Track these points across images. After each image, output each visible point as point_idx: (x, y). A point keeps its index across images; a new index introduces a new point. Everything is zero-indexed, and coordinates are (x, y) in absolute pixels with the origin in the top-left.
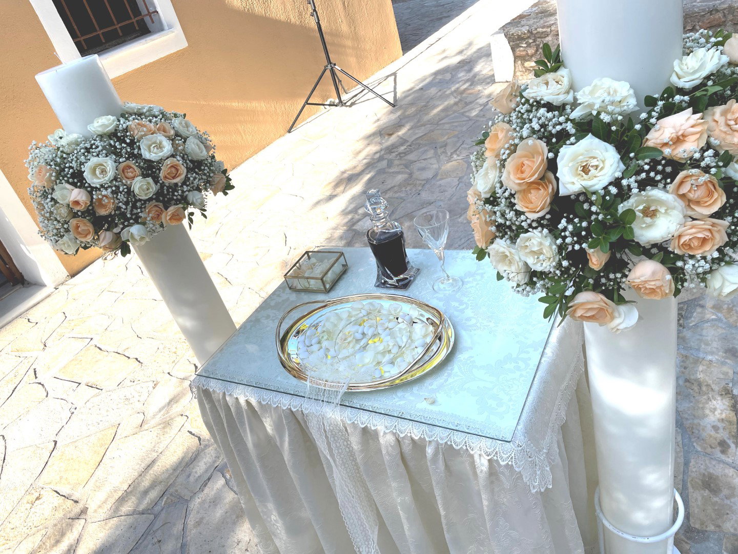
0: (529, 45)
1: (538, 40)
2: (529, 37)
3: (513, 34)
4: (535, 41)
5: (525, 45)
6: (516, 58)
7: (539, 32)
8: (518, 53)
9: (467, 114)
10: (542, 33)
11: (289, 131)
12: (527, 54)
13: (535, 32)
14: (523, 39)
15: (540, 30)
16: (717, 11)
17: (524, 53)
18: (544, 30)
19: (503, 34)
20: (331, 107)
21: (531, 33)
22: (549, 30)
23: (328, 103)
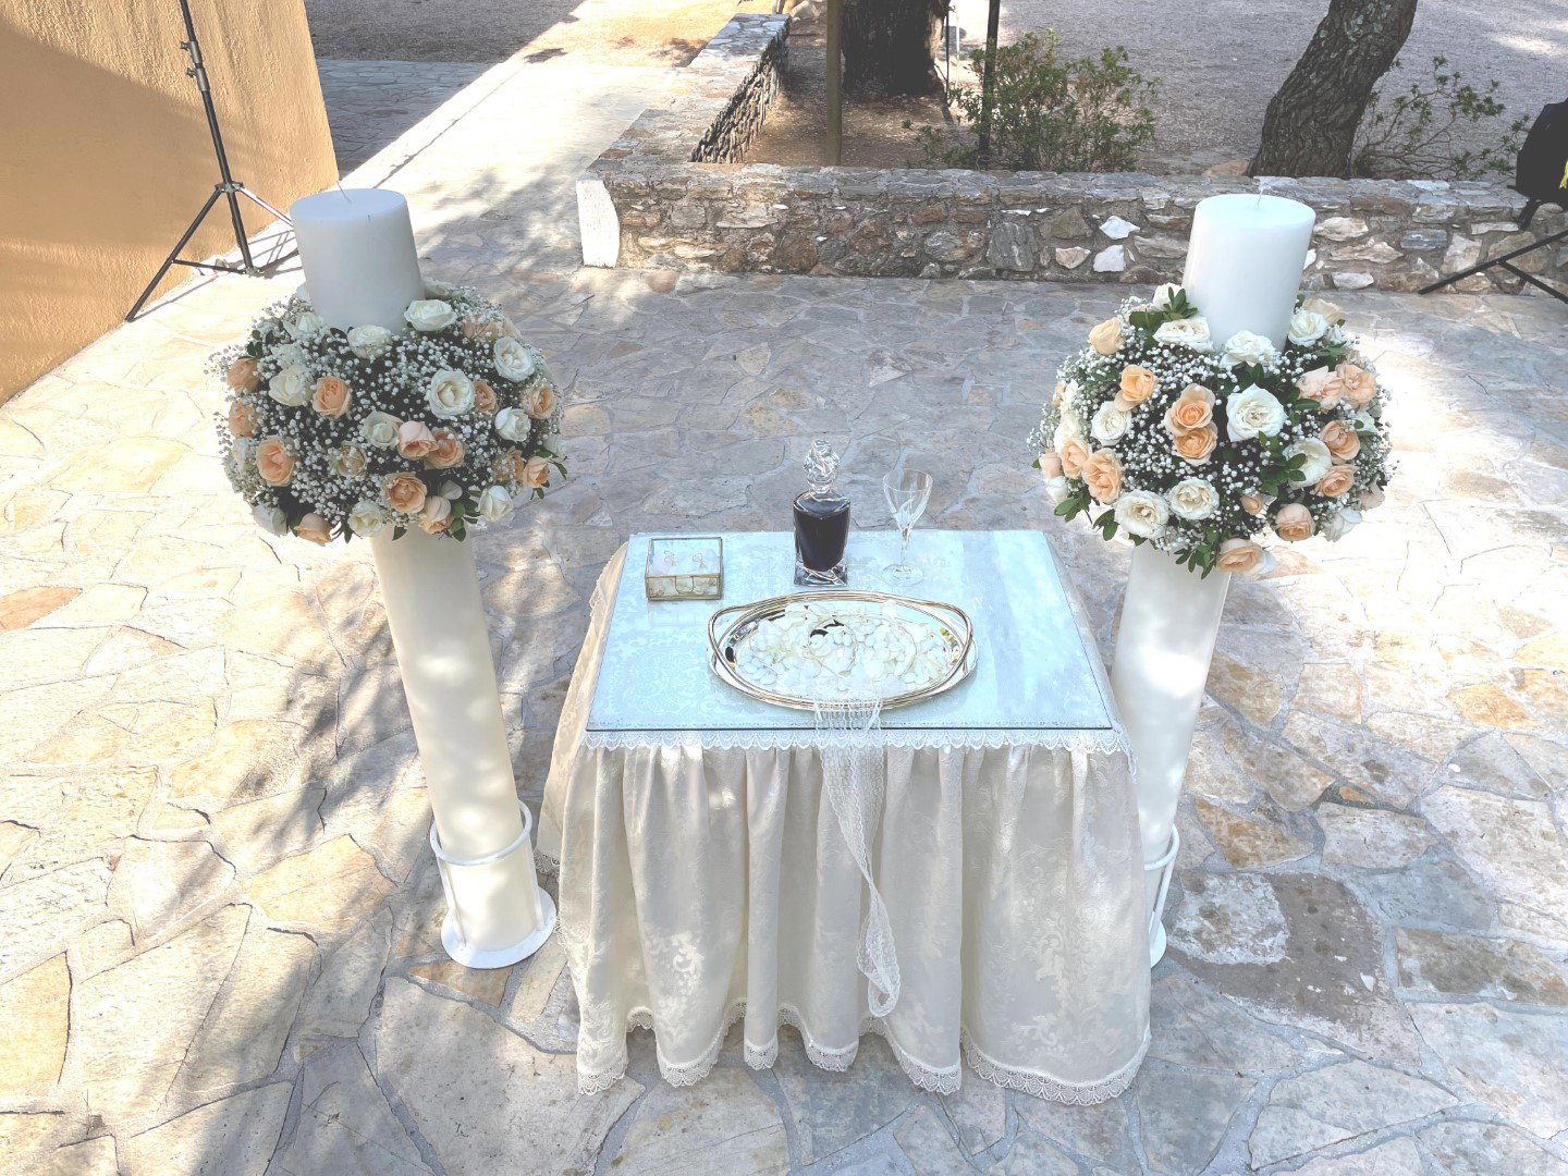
0: (648, 208)
1: (666, 202)
2: (647, 195)
3: (619, 185)
4: (658, 203)
5: (641, 208)
6: (623, 227)
7: (666, 189)
8: (627, 219)
9: (558, 319)
10: (672, 191)
11: (131, 318)
12: (644, 224)
13: (659, 187)
14: (638, 196)
15: (668, 185)
16: (937, 200)
17: (638, 221)
18: (676, 187)
19: (601, 183)
20: (220, 273)
21: (653, 188)
22: (684, 188)
23: (211, 261)
